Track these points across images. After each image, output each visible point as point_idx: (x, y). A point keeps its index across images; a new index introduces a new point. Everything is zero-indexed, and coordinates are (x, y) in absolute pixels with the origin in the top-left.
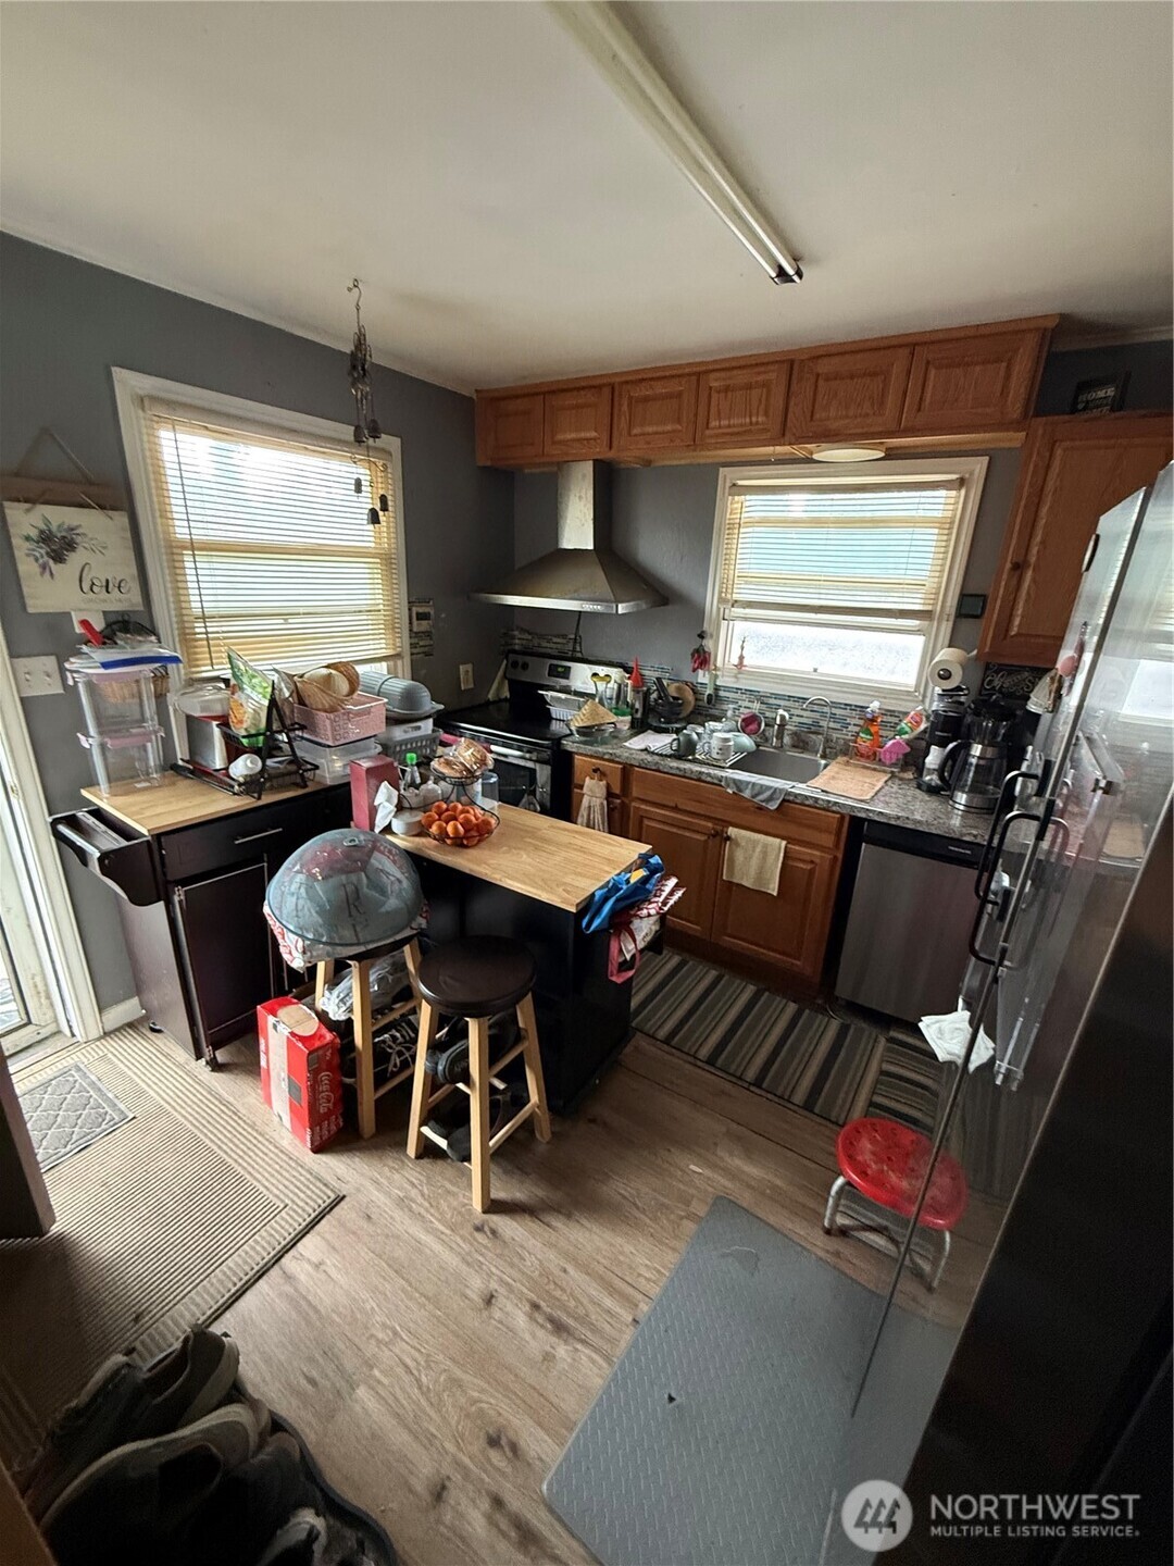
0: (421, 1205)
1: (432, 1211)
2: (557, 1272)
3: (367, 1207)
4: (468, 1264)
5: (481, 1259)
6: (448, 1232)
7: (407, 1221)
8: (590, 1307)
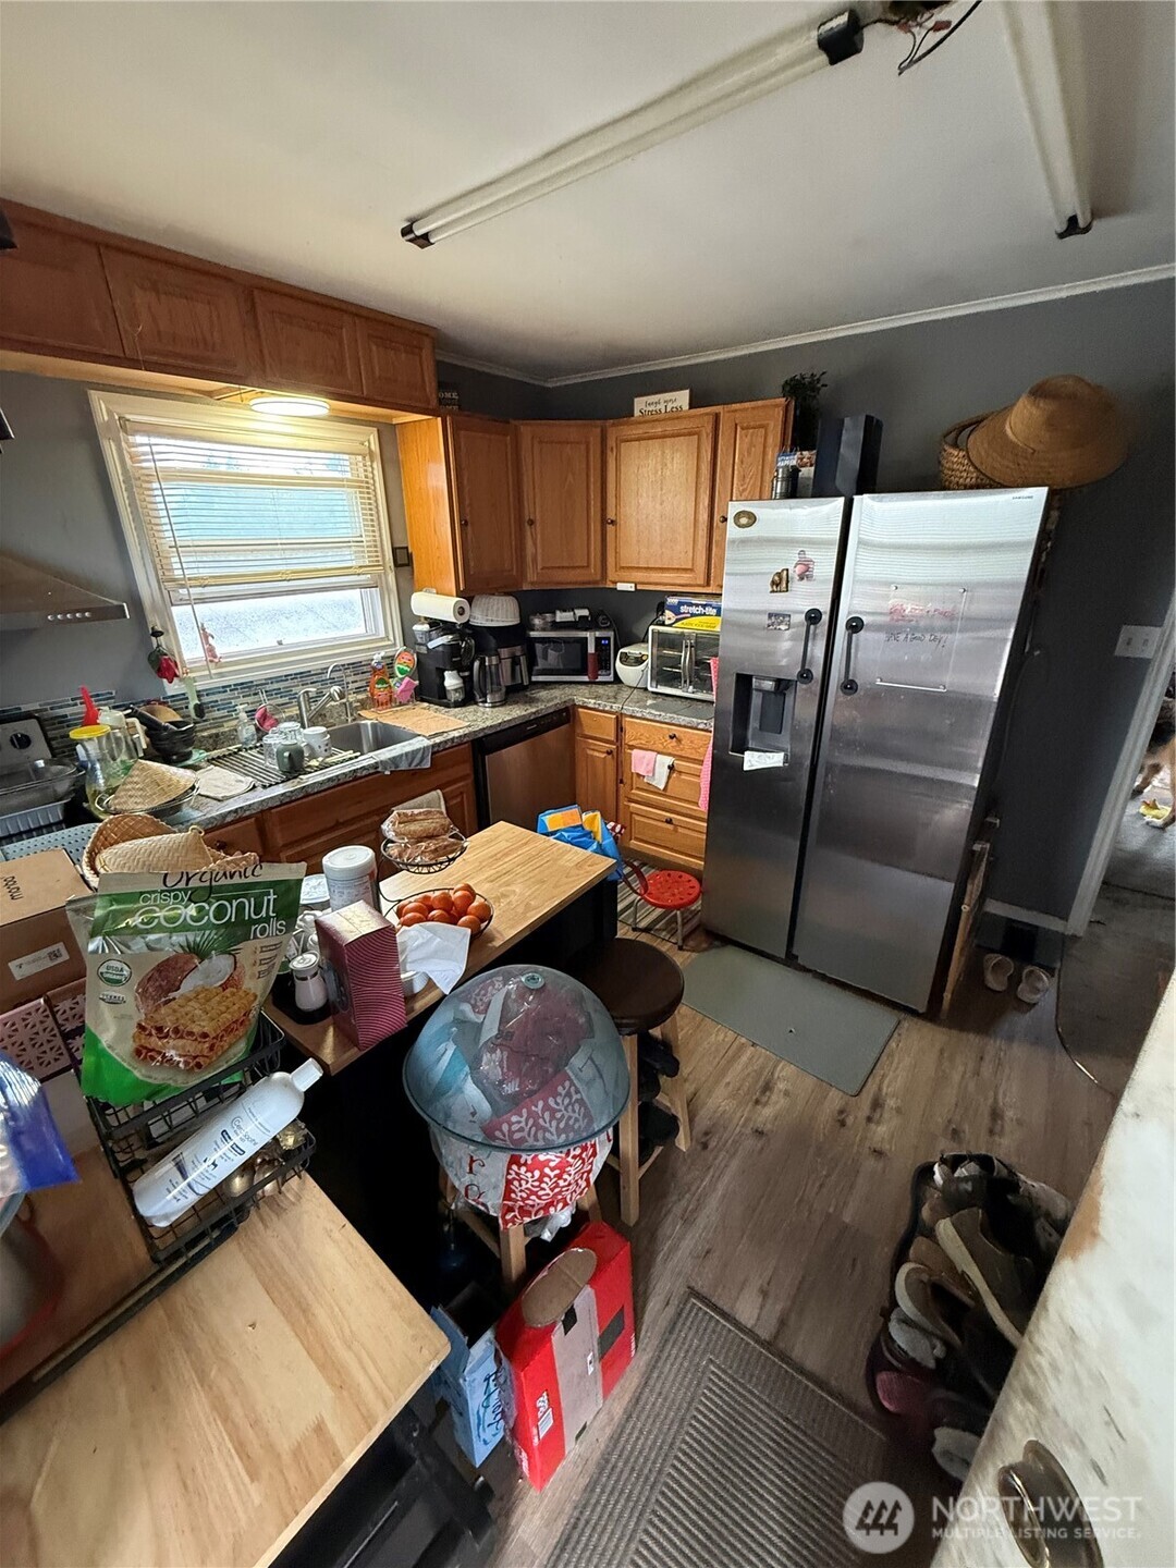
0: (689, 1202)
1: (693, 1188)
2: (730, 1088)
3: (698, 1257)
4: (736, 1151)
5: (730, 1141)
6: (712, 1170)
7: (706, 1211)
8: (750, 1069)
